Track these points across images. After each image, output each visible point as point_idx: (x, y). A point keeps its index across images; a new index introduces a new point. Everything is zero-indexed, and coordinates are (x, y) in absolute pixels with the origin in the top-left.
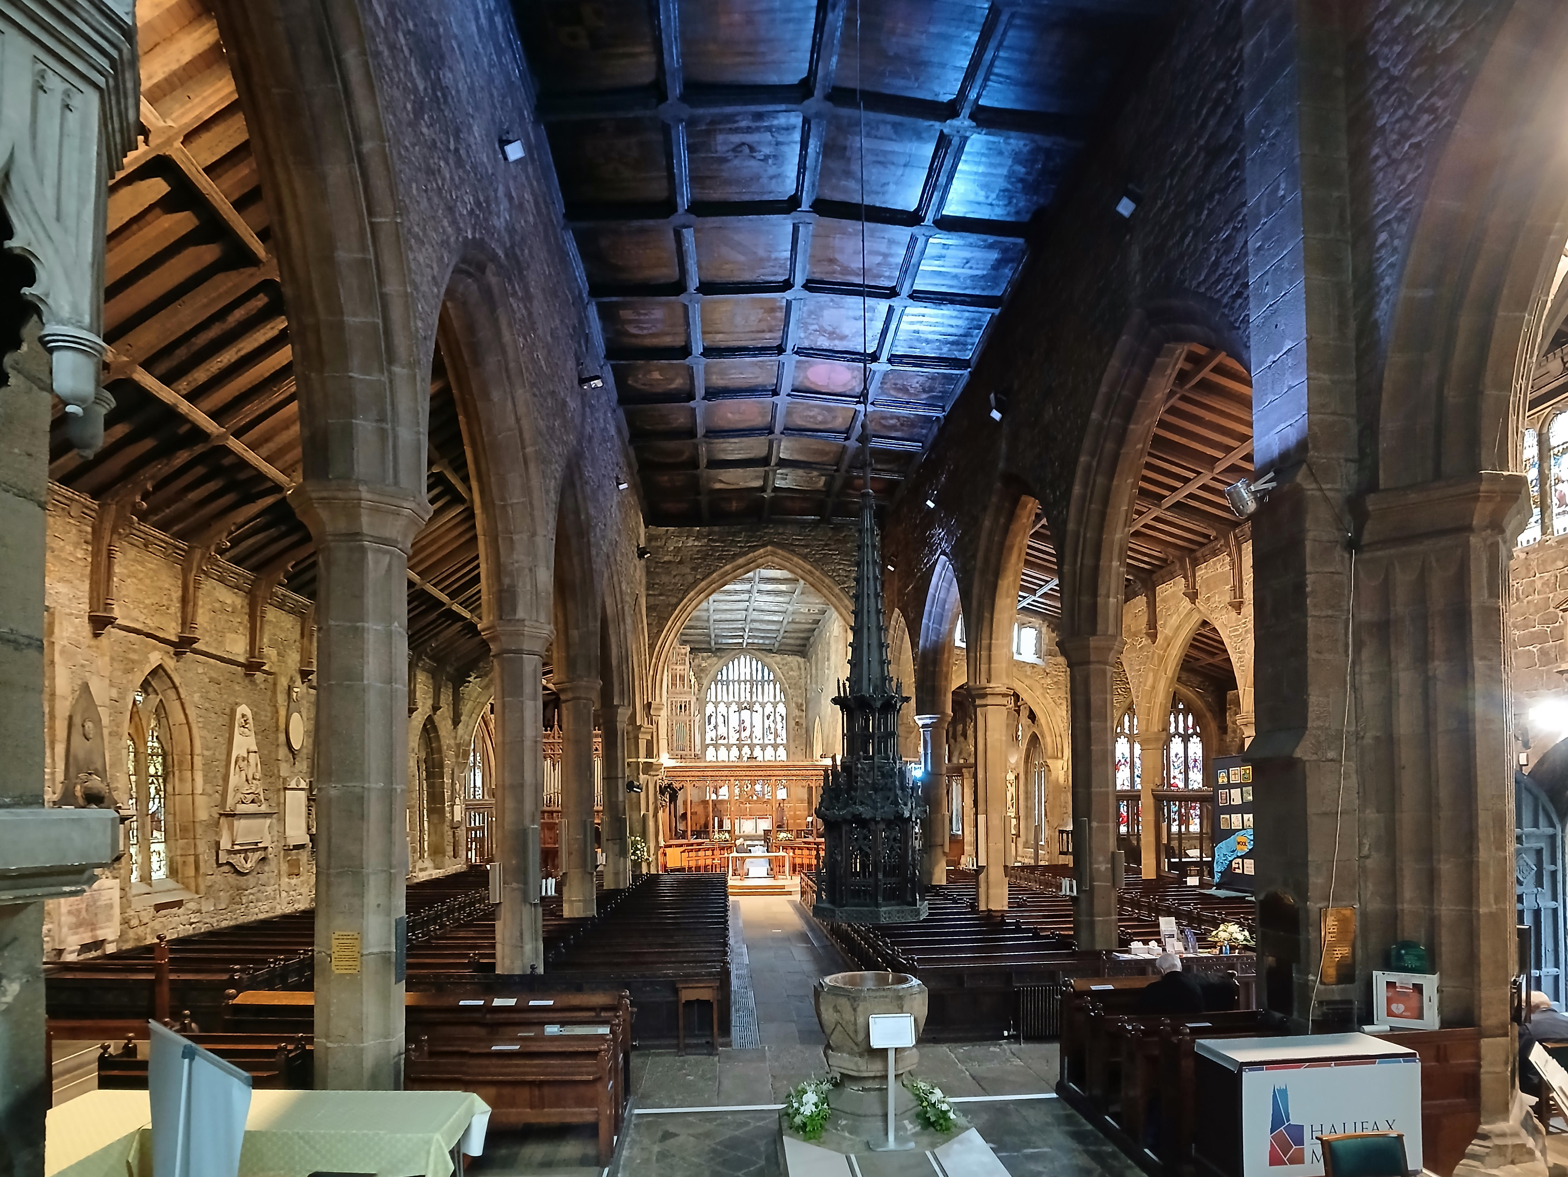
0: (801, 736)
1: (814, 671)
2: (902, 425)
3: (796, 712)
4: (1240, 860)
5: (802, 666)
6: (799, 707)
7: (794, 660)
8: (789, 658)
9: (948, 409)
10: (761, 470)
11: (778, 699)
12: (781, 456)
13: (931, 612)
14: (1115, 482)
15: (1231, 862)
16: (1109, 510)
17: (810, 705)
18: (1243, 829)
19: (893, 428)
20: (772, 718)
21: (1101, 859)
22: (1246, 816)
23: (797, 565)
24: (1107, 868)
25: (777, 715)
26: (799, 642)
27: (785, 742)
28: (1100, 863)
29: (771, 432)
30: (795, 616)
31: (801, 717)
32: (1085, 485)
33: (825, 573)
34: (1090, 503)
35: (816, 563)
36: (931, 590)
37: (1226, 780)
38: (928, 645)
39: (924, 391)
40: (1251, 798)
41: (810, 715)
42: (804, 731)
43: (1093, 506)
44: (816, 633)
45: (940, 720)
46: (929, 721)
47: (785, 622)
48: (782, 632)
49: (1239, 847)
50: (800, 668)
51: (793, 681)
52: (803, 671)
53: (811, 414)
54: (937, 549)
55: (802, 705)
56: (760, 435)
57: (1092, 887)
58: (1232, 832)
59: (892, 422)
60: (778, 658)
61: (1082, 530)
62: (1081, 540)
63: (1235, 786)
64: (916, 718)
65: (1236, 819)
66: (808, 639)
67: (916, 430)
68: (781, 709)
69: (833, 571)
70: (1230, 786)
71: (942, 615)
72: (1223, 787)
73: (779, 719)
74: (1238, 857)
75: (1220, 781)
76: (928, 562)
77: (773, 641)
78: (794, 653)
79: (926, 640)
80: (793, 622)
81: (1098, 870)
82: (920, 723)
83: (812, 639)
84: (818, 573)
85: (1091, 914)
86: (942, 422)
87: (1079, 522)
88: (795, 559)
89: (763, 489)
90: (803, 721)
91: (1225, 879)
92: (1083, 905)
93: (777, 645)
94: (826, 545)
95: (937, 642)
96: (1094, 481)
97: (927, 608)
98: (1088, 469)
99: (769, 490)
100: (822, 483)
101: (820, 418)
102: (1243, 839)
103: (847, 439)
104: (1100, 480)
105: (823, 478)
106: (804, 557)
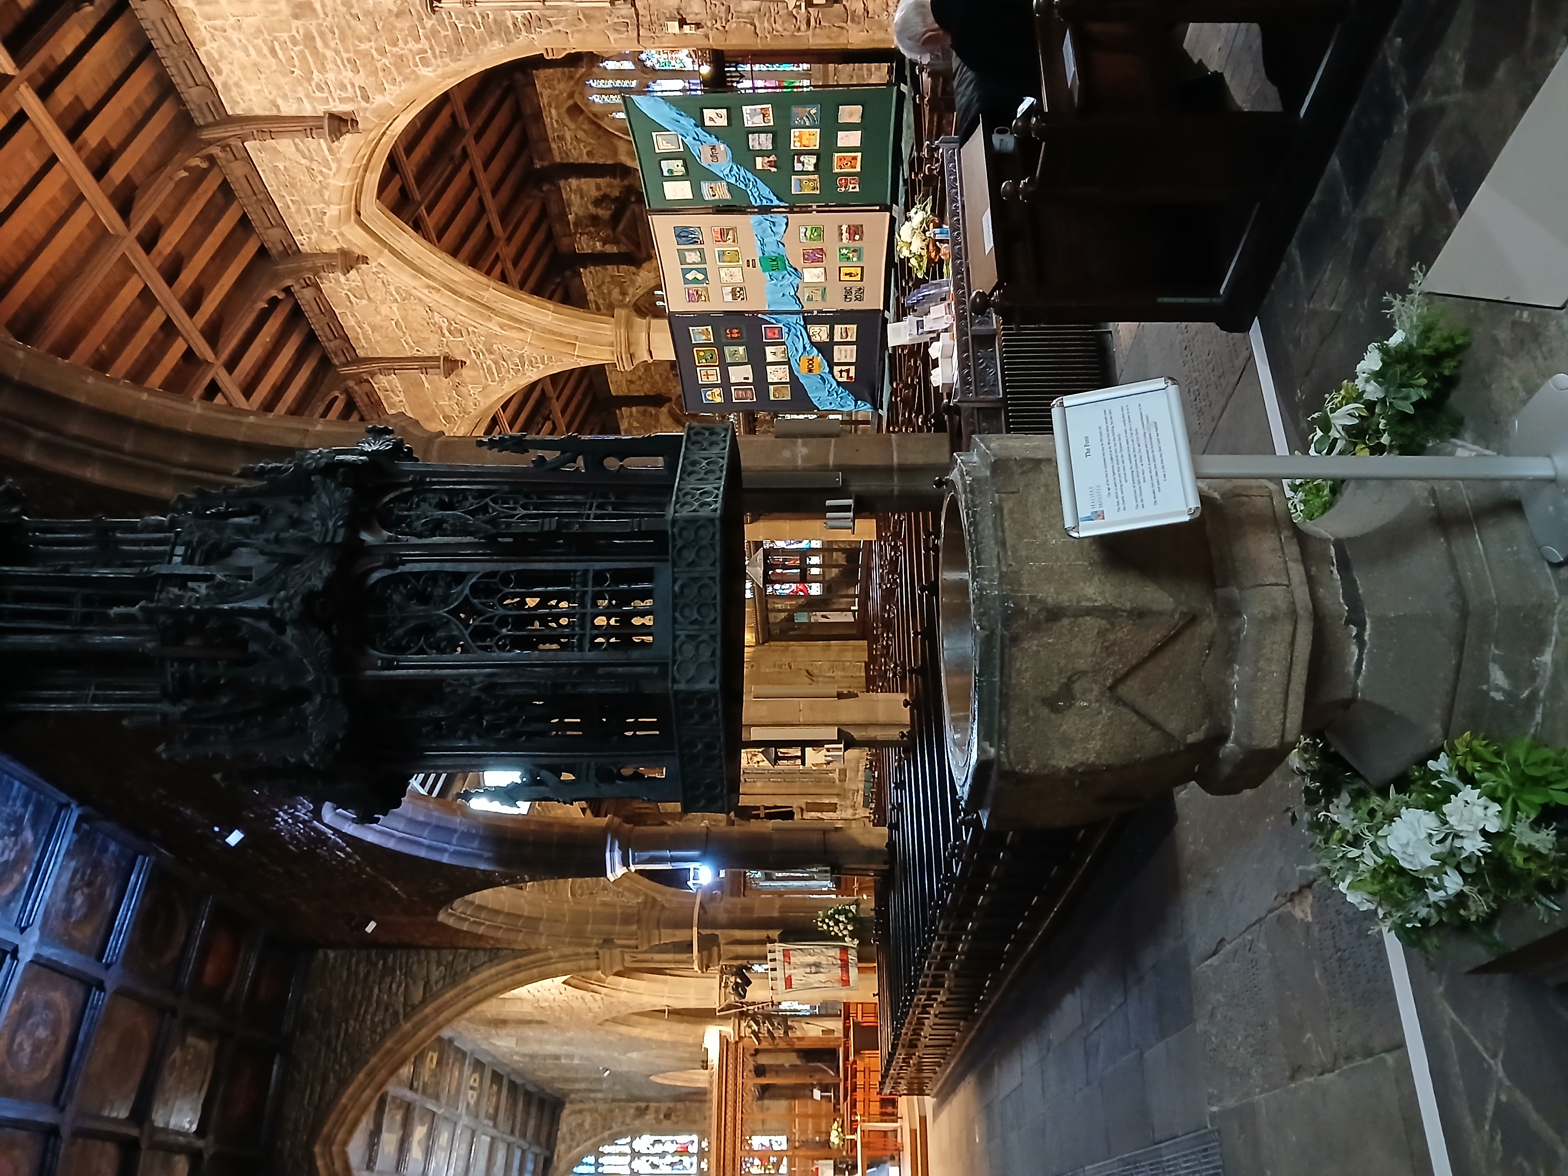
0: (688, 1111)
1: (582, 1086)
2: (89, 884)
3: (650, 1117)
4: (836, 369)
5: (577, 1107)
6: (641, 1112)
7: (567, 1121)
8: (564, 1128)
9: (63, 798)
10: (145, 1158)
11: (627, 1150)
12: (123, 1114)
13: (430, 848)
14: (82, 399)
15: (839, 384)
16: (137, 416)
17: (636, 1092)
18: (788, 363)
19: (93, 903)
20: (656, 1160)
21: (786, 454)
22: (770, 358)
23: (355, 1098)
24: (804, 445)
25: (652, 1151)
26: (534, 1111)
27: (695, 1137)
28: (794, 456)
29: (53, 1131)
30: (482, 1115)
31: (657, 1111)
32: (84, 457)
33: (376, 1046)
34: (120, 450)
35: (356, 1064)
36: (391, 844)
37: (717, 391)
38: (486, 854)
39: (16, 834)
40: (741, 350)
41: (651, 1093)
42: (680, 1105)
43: (128, 446)
44: (519, 1081)
45: (616, 834)
46: (617, 855)
47: (494, 1132)
48: (511, 1139)
49: (816, 371)
50: (580, 1112)
51: (600, 1123)
52: (586, 1106)
53: (27, 1048)
54: (315, 829)
55: (638, 1109)
56: (55, 1154)
57: (838, 468)
58: (794, 380)
59: (79, 899)
60: (561, 1147)
61: (175, 471)
62: (191, 473)
63: (725, 375)
64: (611, 877)
65: (776, 374)
66: (528, 1095)
67: (107, 860)
68: (643, 1143)
69: (374, 1032)
70: (725, 384)
71: (437, 827)
72: (727, 395)
73: (659, 1148)
74: (831, 372)
75: (718, 400)
76: (342, 850)
77: (530, 1157)
78: (555, 1121)
79: (479, 857)
80: (494, 1118)
81: (805, 459)
82: (620, 871)
83: (531, 1088)
84: (374, 1060)
85: (888, 470)
86: (89, 809)
87: (160, 476)
88: (344, 1100)
89: (195, 1157)
90: (664, 1106)
91: (867, 395)
92: (874, 485)
93: (536, 1149)
94: (328, 1044)
95: (483, 839)
96: (77, 438)
97: (422, 853)
98: (49, 448)
99: (200, 1144)
100: (202, 1044)
101: (42, 1033)
102: (804, 364)
103: (101, 987)
104: (75, 427)
105: (191, 1040)
106: (343, 1083)
